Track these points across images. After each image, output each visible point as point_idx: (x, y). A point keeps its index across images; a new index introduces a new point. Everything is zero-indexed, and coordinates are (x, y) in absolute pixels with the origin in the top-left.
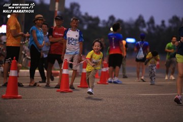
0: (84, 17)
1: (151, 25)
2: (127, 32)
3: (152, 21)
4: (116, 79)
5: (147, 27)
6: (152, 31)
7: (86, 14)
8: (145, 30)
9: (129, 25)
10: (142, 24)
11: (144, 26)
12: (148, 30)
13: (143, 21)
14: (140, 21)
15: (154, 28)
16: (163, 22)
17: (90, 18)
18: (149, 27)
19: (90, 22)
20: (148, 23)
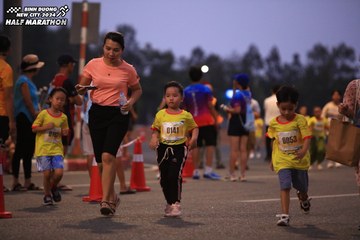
0: (144, 52)
1: (273, 64)
2: (228, 79)
3: (275, 56)
4: (208, 170)
5: (266, 67)
6: (277, 75)
7: (148, 46)
8: (262, 73)
9: (231, 64)
10: (255, 62)
11: (260, 65)
12: (269, 74)
13: (257, 57)
14: (252, 57)
15: (279, 69)
16: (296, 57)
17: (156, 55)
18: (270, 68)
19: (156, 61)
20: (268, 61)
